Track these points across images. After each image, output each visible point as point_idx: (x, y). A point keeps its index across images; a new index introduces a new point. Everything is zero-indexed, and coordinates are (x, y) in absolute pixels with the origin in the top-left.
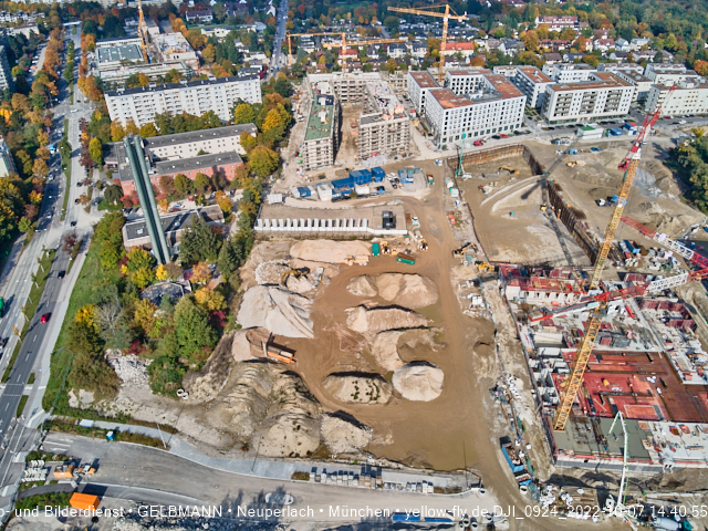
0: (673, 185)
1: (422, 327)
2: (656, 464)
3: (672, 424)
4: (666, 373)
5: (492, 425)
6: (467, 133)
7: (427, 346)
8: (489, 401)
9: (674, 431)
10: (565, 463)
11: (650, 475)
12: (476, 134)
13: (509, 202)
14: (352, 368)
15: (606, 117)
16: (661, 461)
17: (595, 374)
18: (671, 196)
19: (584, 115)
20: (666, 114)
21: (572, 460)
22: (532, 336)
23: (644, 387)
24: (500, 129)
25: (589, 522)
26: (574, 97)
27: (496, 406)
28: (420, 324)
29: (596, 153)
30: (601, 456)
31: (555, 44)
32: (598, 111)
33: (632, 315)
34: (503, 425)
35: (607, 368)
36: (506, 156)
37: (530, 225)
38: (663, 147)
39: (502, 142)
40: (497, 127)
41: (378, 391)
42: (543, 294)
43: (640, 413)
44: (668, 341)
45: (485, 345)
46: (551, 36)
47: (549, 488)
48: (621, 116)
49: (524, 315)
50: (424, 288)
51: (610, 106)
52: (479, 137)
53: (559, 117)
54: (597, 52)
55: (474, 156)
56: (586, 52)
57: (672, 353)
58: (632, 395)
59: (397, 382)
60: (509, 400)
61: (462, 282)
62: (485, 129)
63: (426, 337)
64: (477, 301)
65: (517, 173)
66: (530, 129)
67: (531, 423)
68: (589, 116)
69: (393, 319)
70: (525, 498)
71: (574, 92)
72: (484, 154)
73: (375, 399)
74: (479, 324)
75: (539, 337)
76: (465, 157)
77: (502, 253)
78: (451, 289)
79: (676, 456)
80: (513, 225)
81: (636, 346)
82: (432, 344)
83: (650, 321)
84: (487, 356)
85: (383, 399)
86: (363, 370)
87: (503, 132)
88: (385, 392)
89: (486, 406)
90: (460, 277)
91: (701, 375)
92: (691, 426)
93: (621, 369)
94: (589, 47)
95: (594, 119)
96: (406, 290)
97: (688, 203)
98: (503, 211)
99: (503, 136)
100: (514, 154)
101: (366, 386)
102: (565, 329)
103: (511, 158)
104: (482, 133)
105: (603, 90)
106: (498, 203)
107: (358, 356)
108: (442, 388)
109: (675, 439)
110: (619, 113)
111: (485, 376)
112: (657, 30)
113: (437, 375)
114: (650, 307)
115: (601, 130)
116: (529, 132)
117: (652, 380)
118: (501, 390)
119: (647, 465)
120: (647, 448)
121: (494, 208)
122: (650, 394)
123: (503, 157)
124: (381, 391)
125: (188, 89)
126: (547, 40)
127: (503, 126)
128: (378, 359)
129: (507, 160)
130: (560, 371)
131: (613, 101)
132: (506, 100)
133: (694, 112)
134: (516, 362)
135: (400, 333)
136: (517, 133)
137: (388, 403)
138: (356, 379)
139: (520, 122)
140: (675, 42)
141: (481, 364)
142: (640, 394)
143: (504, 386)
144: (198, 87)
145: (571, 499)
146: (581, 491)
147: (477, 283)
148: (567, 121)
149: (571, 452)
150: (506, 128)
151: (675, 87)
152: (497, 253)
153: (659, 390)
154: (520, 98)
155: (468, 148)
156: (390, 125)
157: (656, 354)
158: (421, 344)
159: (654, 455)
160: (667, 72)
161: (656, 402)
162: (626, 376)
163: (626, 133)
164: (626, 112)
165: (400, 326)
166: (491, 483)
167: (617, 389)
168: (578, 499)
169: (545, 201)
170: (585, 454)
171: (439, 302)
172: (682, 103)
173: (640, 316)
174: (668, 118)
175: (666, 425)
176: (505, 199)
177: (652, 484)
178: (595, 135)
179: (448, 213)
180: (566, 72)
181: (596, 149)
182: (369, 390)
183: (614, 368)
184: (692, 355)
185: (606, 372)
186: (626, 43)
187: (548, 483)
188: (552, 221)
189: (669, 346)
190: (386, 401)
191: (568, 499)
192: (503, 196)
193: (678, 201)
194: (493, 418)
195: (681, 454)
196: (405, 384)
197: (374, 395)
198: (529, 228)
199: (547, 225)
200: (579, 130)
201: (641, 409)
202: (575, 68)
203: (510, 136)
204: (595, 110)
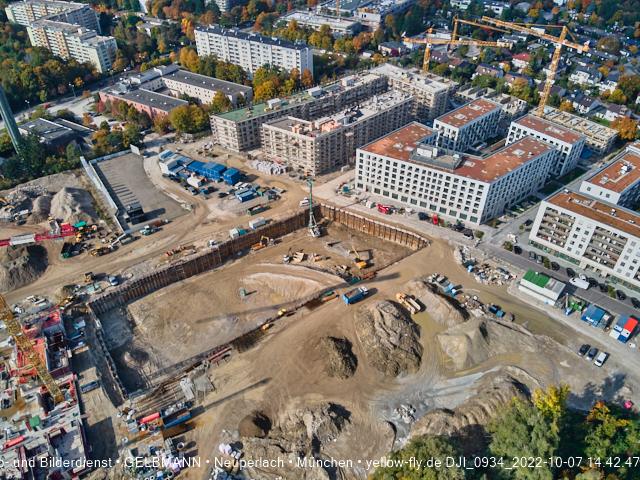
19: (596, 264)
24: (444, 210)
26: (577, 225)
36: (403, 244)
53: (545, 242)
62: (419, 200)
71: (579, 217)
72: (371, 226)
87: (445, 217)
99: (437, 221)
104: (414, 202)
125: (245, 41)
127: (448, 207)
136: (460, 228)
139: (479, 216)
144: (252, 42)
148: (563, 256)
150: (453, 214)
156: (293, 139)
203: (447, 224)
204: (618, 265)
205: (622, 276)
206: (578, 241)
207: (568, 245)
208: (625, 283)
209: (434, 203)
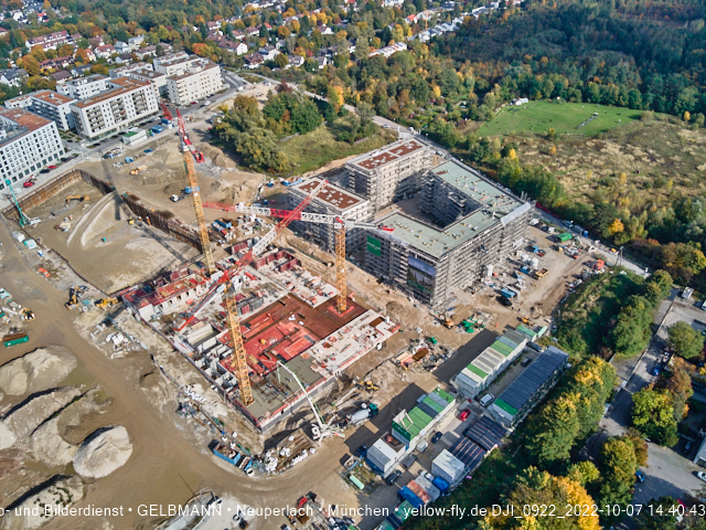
0: (227, 160)
1: (76, 398)
2: (329, 377)
3: (323, 341)
4: (299, 308)
5: (195, 440)
6: (9, 178)
7: (93, 413)
8: (181, 422)
9: (327, 346)
10: (269, 425)
11: (329, 388)
12: (21, 176)
13: (95, 229)
14: (25, 489)
15: (141, 119)
16: (331, 374)
17: (252, 340)
18: (230, 169)
19: (121, 123)
20: (191, 100)
21: (272, 419)
22: (186, 341)
23: (291, 327)
24: (45, 162)
25: (311, 457)
26: (102, 109)
27: (189, 421)
28: (72, 397)
29: (150, 154)
30: (290, 401)
31: (57, 62)
32: (132, 116)
33: (253, 278)
34: (204, 433)
35: (258, 330)
36: (66, 186)
37: (128, 242)
38: (202, 130)
39: (53, 174)
40: (41, 160)
41: (67, 492)
42: (174, 299)
43: (298, 348)
44: (288, 283)
45: (149, 374)
46: (49, 55)
47: (268, 454)
48: (155, 114)
49: (169, 326)
50: (55, 359)
51: (140, 108)
52: (26, 177)
53: (98, 132)
54: (101, 60)
55: (30, 199)
56: (91, 63)
57: (295, 290)
58: (286, 338)
59: (82, 470)
60: (198, 408)
61: (93, 329)
62: (28, 167)
63: (86, 405)
64: (119, 339)
65: (87, 198)
66: (77, 152)
67: (225, 414)
68: (126, 122)
69: (39, 410)
70: (256, 478)
71: (100, 104)
72: (42, 192)
73: (69, 501)
74: (132, 359)
75: (192, 339)
76: (22, 204)
77: (116, 281)
78: (85, 343)
79: (338, 362)
80: (112, 250)
81: (269, 301)
82: (96, 408)
83: (268, 275)
84: (156, 384)
85: (77, 495)
86: (37, 483)
87: (49, 164)
88: (75, 487)
89: (181, 428)
90: (87, 325)
91: (322, 294)
92: (335, 335)
93: (268, 324)
94: (92, 57)
95: (132, 123)
96: (36, 372)
97: (245, 170)
98: (93, 240)
99: (51, 167)
100: (73, 182)
101: (51, 496)
102: (210, 318)
103: (73, 186)
104: (27, 172)
105: (126, 94)
106: (84, 235)
107: (23, 472)
108: (131, 442)
109: (329, 351)
110: (150, 111)
111: (165, 402)
112: (147, 26)
113: (119, 434)
114: (262, 265)
115: (143, 132)
116: (76, 156)
117: (293, 318)
118: (186, 405)
119: (323, 383)
120: (316, 370)
121: (84, 241)
122: (297, 330)
123: (63, 188)
124: (70, 489)
126: (47, 61)
127: (46, 157)
128: (48, 461)
129: (69, 189)
130: (225, 355)
131: (139, 103)
132: (35, 132)
133: (213, 92)
134: (184, 372)
135: (55, 420)
136: (64, 160)
137: (85, 495)
138: (35, 497)
139: (62, 148)
140: (167, 32)
141: (156, 394)
142: (291, 334)
143: (187, 400)
145: (288, 450)
146: (291, 438)
147: (108, 322)
148: (108, 133)
149: (268, 414)
150: (50, 159)
151: (187, 74)
152: (111, 284)
153: (301, 323)
154: (49, 125)
155: (20, 193)
157: (285, 298)
158: (85, 416)
159: (323, 372)
160: (173, 63)
161: (304, 333)
162: (274, 327)
163: (167, 128)
164: (157, 109)
165: (50, 413)
166: (223, 489)
167: (274, 341)
168: (293, 446)
169: (129, 215)
170: (278, 407)
171: (80, 363)
172: (199, 87)
173: (259, 275)
174: (194, 103)
175: (319, 345)
176: (90, 228)
177: (334, 394)
178: (140, 138)
179: (37, 269)
180: (83, 87)
181: (148, 151)
182: (57, 498)
183: (263, 326)
184: (308, 284)
185: (258, 333)
186: (125, 44)
187: (265, 451)
188: (146, 230)
189: (291, 287)
190: (81, 495)
191: (287, 452)
192: (85, 226)
193: (237, 171)
194: (192, 434)
195: (340, 358)
196: (92, 465)
197: (66, 498)
198: (128, 246)
199: (144, 236)
200: (124, 137)
201: (297, 345)
202: (89, 81)
203: (58, 165)
204: (128, 115)
205: (133, 119)
206: (109, 118)
207: (106, 124)
208: (136, 121)
209: (37, 162)
